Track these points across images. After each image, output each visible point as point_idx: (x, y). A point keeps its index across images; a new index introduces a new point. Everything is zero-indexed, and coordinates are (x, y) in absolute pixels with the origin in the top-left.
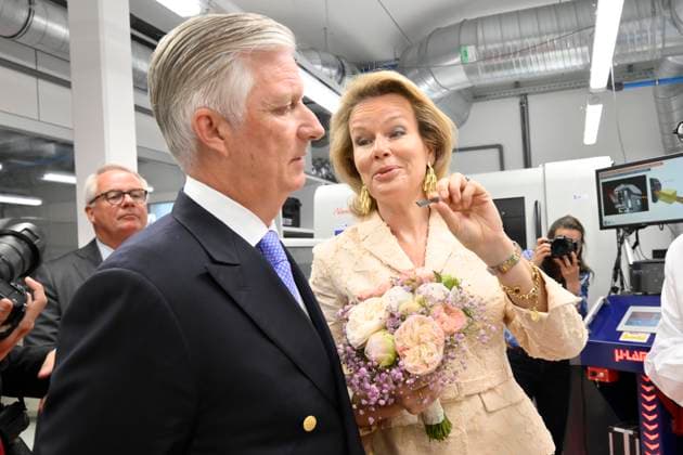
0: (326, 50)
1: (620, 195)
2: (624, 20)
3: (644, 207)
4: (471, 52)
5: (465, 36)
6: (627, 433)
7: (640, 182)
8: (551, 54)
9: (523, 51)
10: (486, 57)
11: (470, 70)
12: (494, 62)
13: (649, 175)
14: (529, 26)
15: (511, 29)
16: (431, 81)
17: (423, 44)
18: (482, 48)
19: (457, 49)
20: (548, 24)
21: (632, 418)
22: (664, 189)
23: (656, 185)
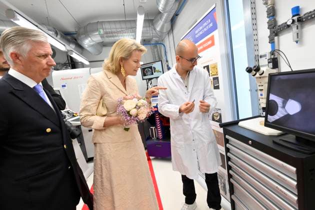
0: (49, 25)
1: (147, 71)
2: (144, 27)
3: (152, 74)
4: (102, 31)
5: (99, 26)
6: (153, 128)
7: (151, 68)
8: (125, 34)
9: (118, 32)
10: (106, 33)
11: (102, 37)
12: (109, 35)
13: (153, 66)
14: (118, 26)
15: (113, 26)
16: (90, 39)
17: (85, 27)
18: (105, 31)
19: (97, 30)
20: (123, 26)
21: (154, 124)
22: (157, 69)
23: (155, 68)
